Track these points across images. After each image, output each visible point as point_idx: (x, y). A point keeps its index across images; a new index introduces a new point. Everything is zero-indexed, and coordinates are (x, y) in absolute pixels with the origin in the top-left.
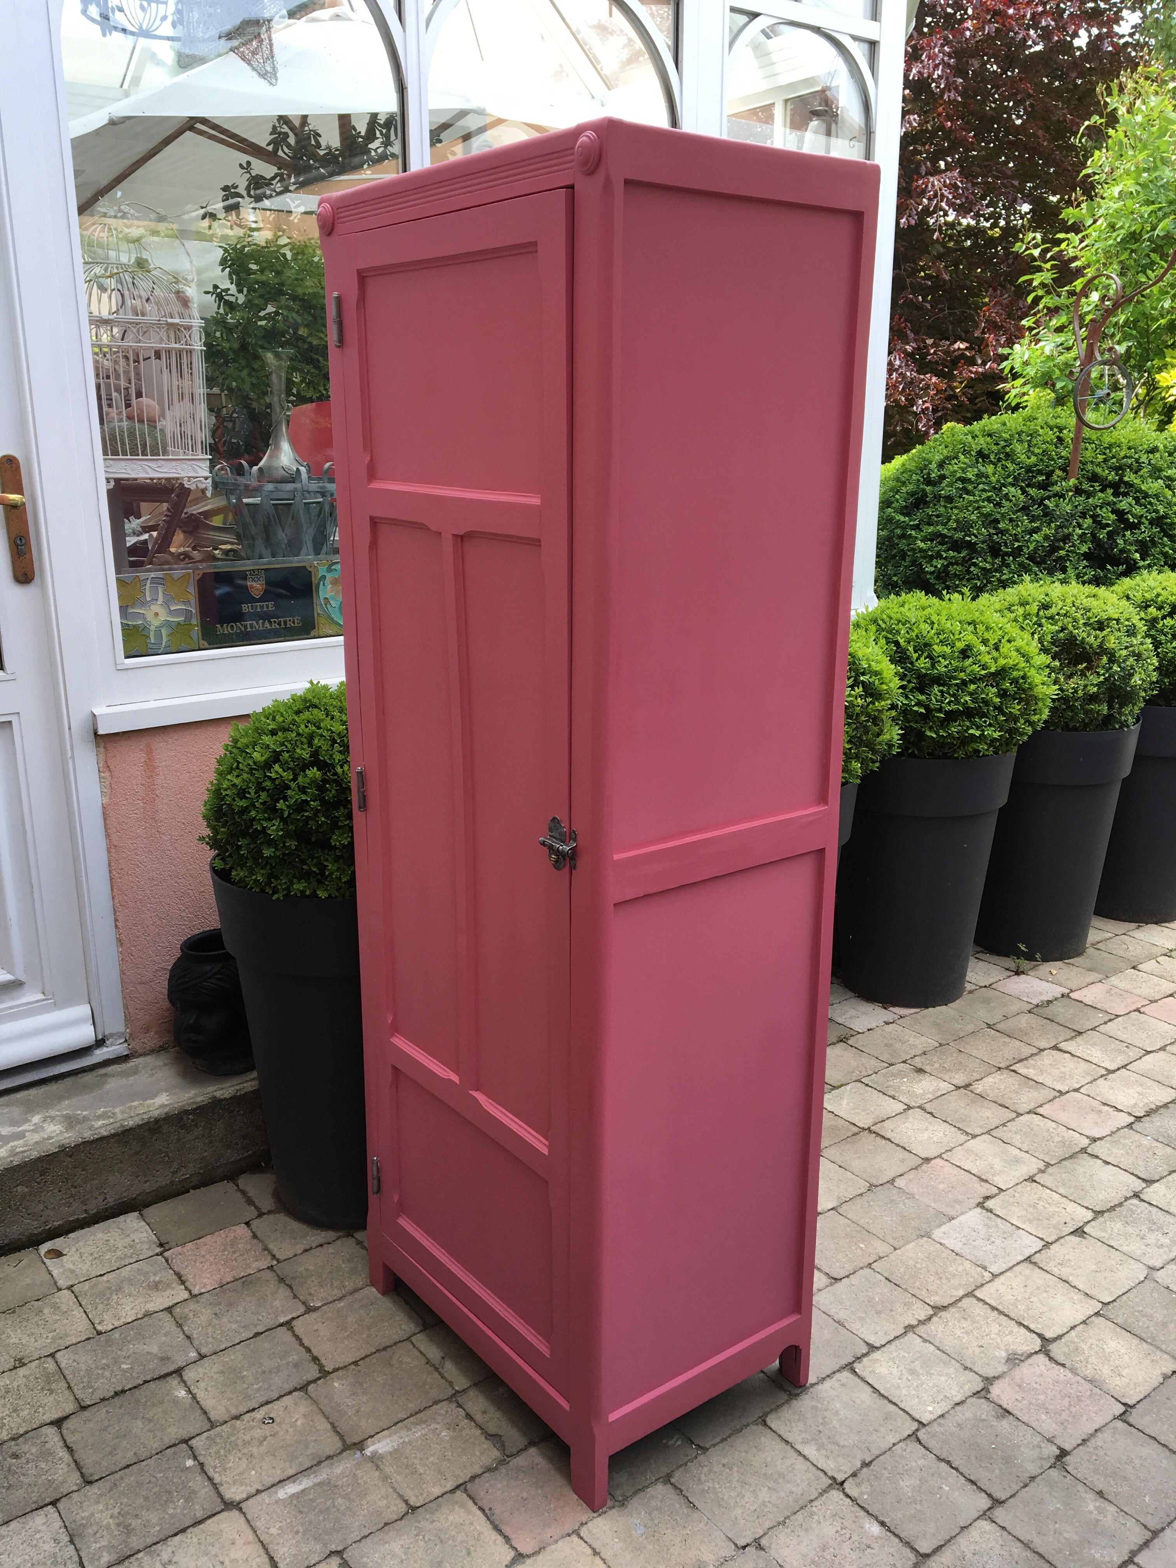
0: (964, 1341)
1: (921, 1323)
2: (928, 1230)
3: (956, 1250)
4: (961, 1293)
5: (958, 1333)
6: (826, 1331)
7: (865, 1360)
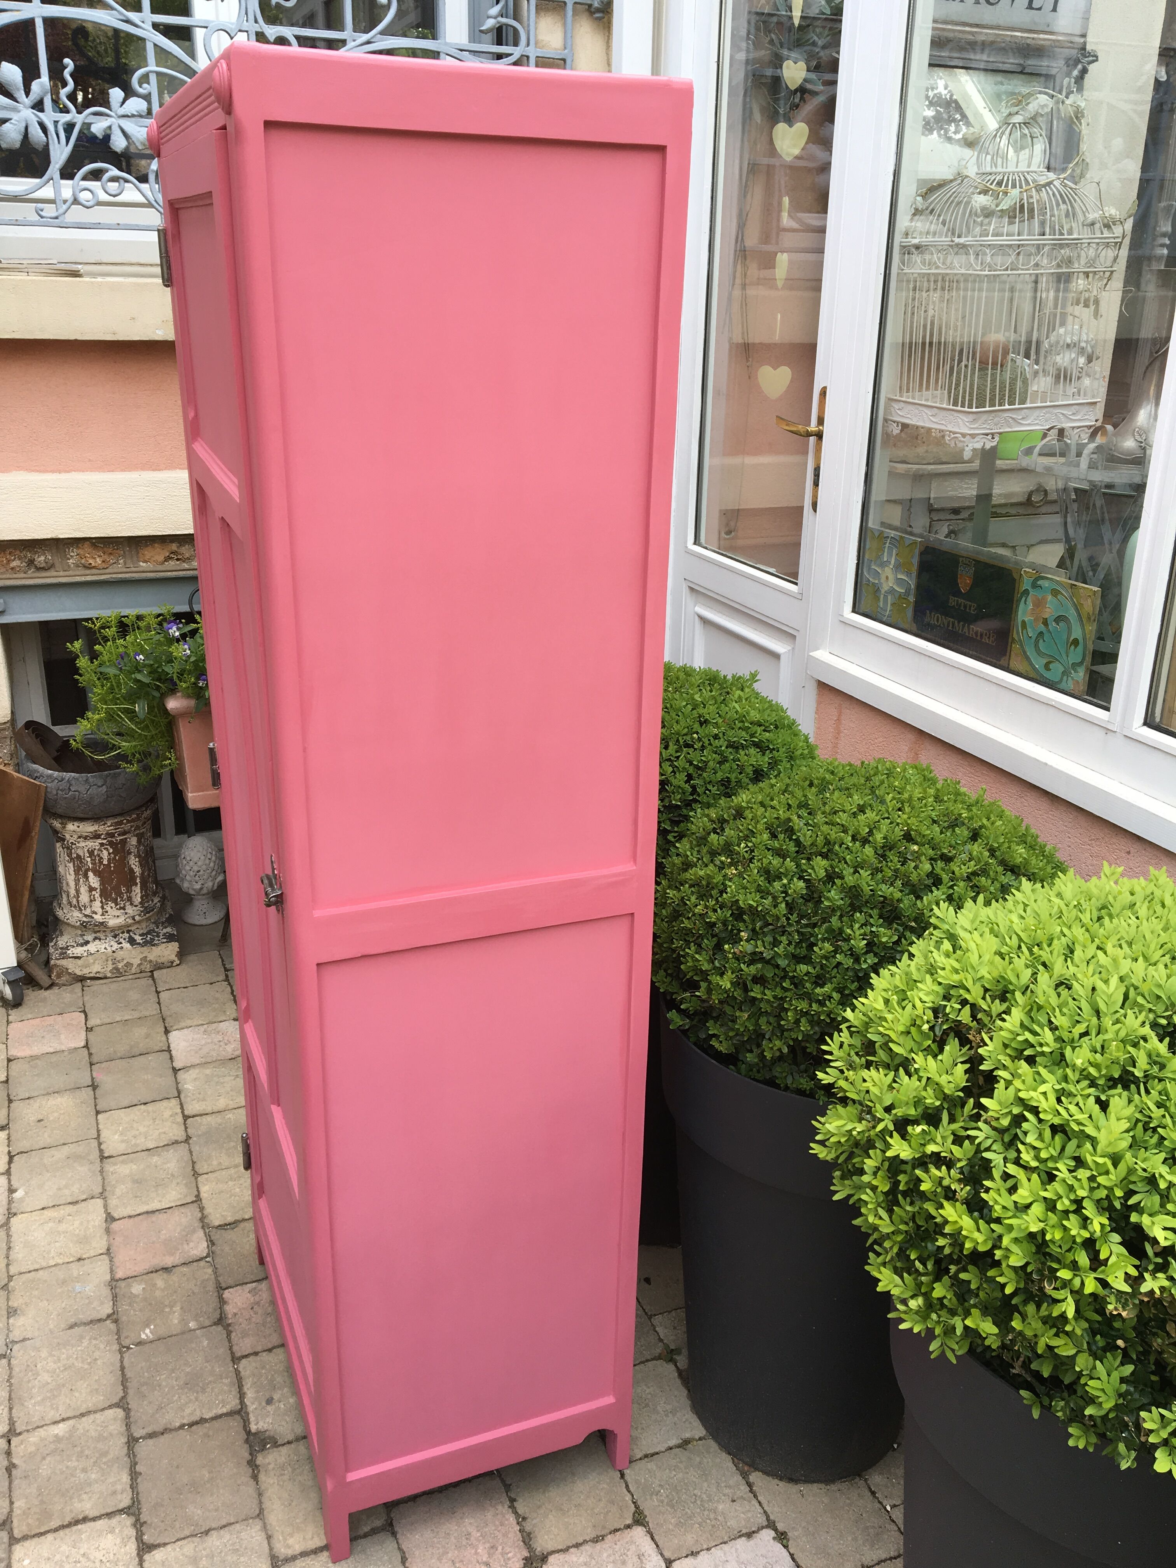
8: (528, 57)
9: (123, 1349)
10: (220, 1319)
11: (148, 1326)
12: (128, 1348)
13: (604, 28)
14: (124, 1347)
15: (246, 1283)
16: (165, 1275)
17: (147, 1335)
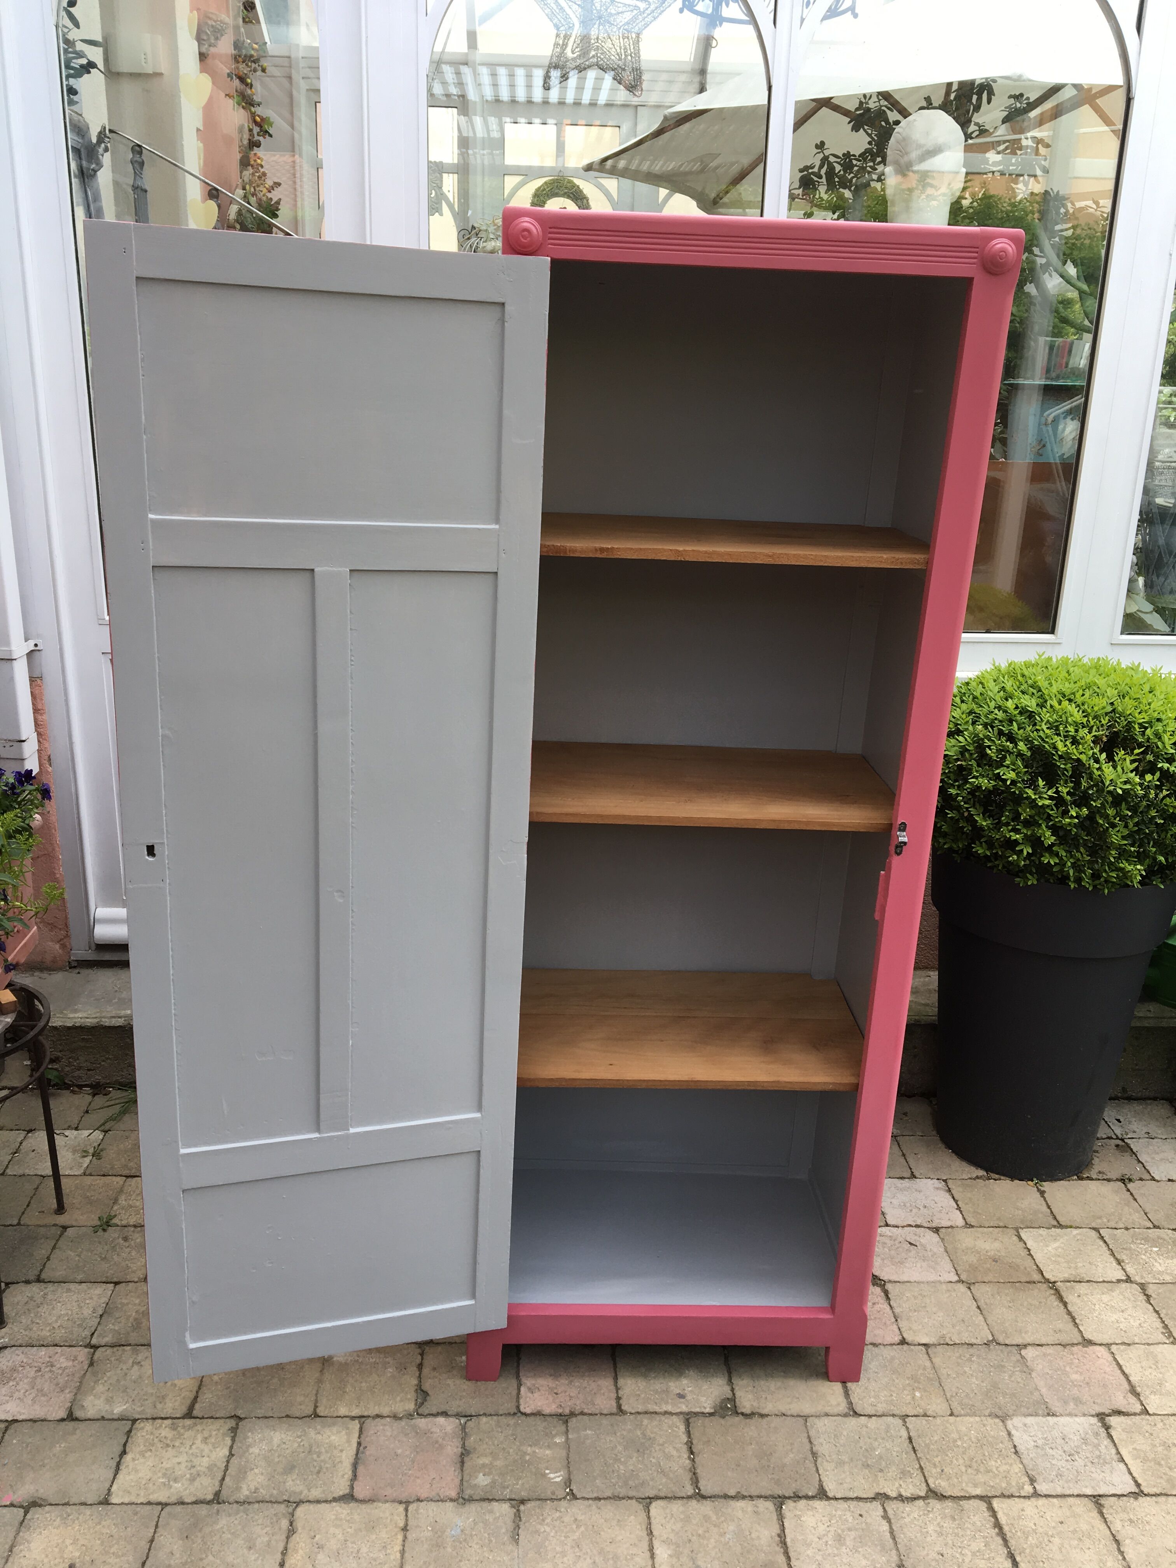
0: (929, 1539)
1: (900, 1498)
2: (1011, 1412)
3: (1021, 1448)
4: (978, 1492)
5: (931, 1528)
6: (792, 1456)
7: (803, 1503)
9: (570, 1496)
10: (564, 1418)
11: (544, 1475)
12: (570, 1493)
14: (567, 1496)
15: (518, 1393)
17: (558, 1477)
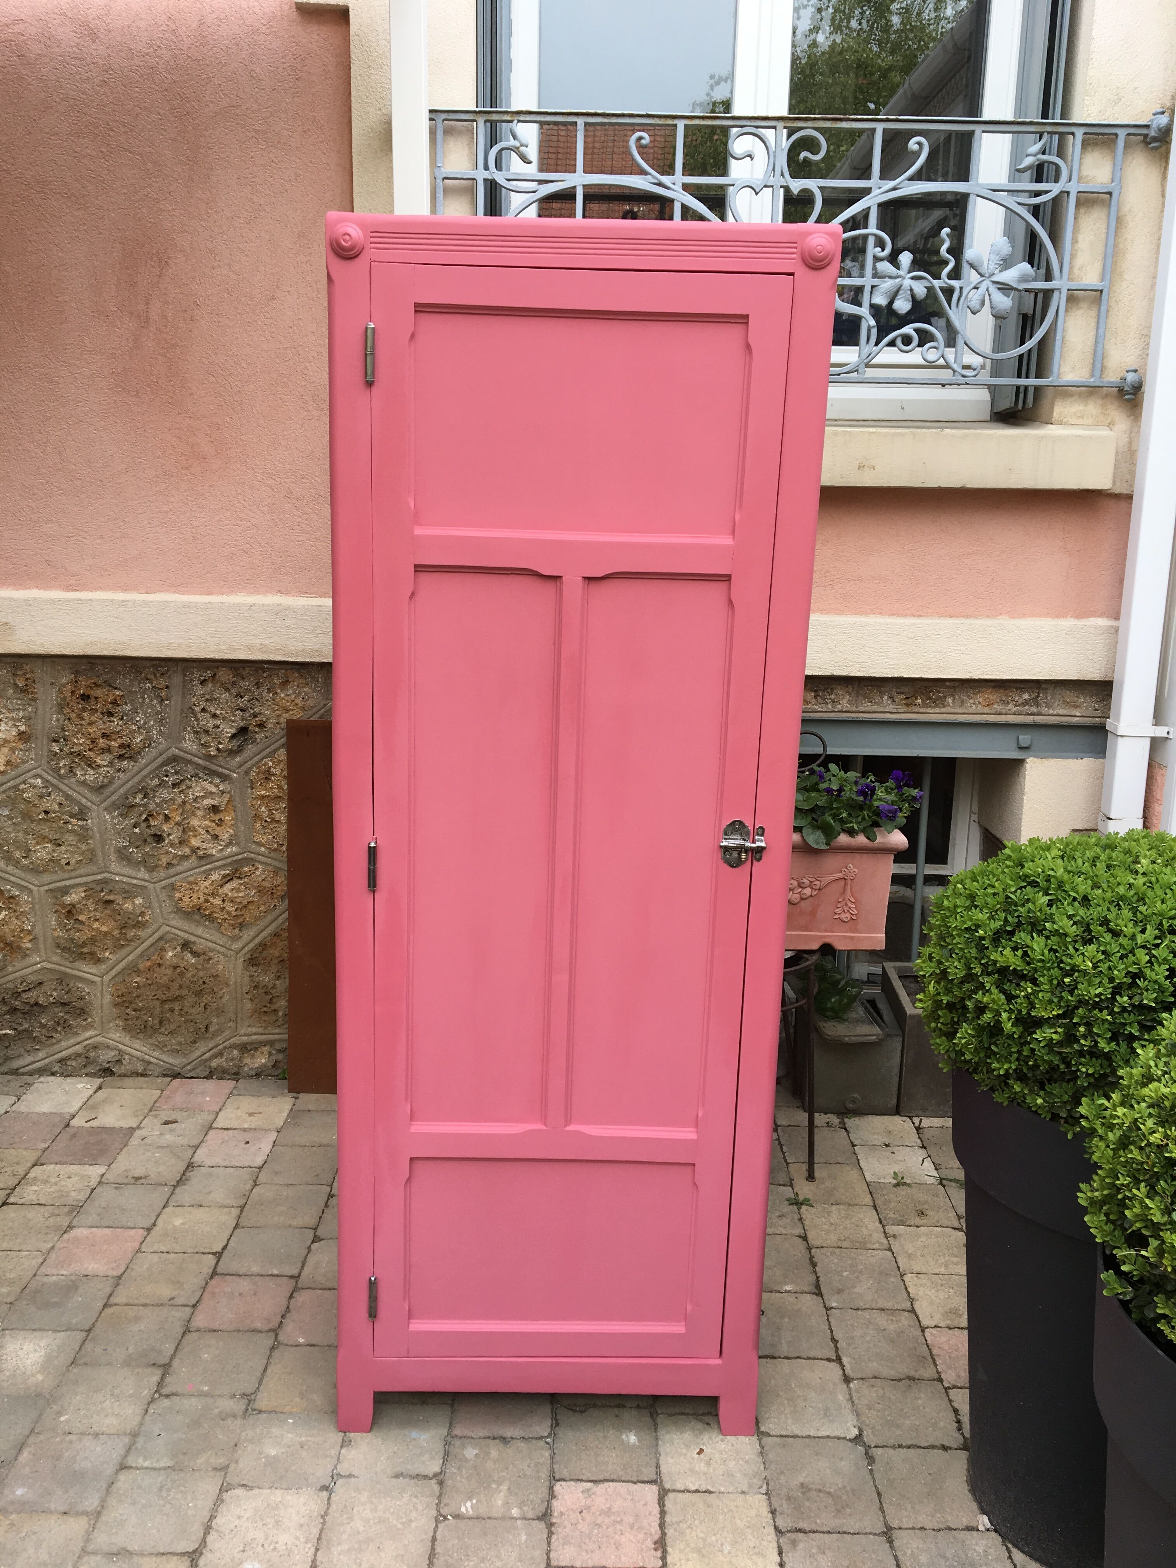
8: (1068, 193)
9: (440, 1518)
10: (545, 1517)
11: (470, 1499)
12: (445, 1518)
13: (1161, 159)
14: (442, 1516)
15: (582, 1481)
16: (501, 1445)
17: (467, 1510)
